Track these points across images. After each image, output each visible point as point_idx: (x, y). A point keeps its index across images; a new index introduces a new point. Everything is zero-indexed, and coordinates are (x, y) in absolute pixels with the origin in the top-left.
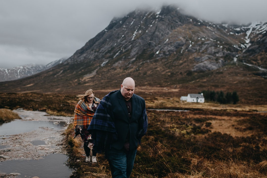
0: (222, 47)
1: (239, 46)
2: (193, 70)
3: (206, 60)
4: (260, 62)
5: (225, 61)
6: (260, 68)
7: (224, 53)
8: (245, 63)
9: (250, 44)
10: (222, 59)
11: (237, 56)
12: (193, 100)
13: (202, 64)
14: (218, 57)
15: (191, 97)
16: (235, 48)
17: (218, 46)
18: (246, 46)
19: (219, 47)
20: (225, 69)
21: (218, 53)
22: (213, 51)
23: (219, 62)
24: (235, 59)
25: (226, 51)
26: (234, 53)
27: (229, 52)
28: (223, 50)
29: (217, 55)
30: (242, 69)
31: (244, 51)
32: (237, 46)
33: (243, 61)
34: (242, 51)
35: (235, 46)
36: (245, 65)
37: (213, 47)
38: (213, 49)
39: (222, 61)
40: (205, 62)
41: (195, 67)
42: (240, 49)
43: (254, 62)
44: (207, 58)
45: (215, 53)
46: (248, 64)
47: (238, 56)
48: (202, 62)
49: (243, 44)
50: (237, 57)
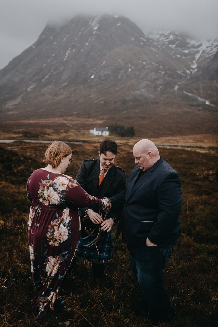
0: (163, 72)
1: (184, 71)
2: (128, 99)
3: (143, 88)
4: (201, 91)
5: (165, 90)
6: (199, 99)
7: (164, 80)
8: (185, 92)
9: (196, 70)
10: (161, 87)
11: (179, 83)
12: (99, 133)
13: (138, 92)
14: (157, 84)
15: (97, 130)
16: (178, 73)
17: (160, 71)
18: (191, 72)
19: (161, 73)
20: (162, 99)
21: (158, 79)
22: (154, 77)
23: (158, 91)
24: (177, 87)
25: (167, 78)
26: (176, 80)
27: (170, 79)
28: (164, 77)
29: (157, 82)
30: (179, 99)
31: (188, 78)
32: (181, 72)
33: (184, 89)
34: (185, 77)
35: (179, 72)
36: (185, 94)
37: (154, 73)
38: (153, 76)
39: (161, 89)
40: (143, 90)
41: (130, 95)
42: (184, 75)
43: (195, 91)
44: (145, 85)
45: (155, 79)
46: (188, 94)
47: (181, 84)
48: (139, 90)
49: (189, 69)
50: (179, 85)
